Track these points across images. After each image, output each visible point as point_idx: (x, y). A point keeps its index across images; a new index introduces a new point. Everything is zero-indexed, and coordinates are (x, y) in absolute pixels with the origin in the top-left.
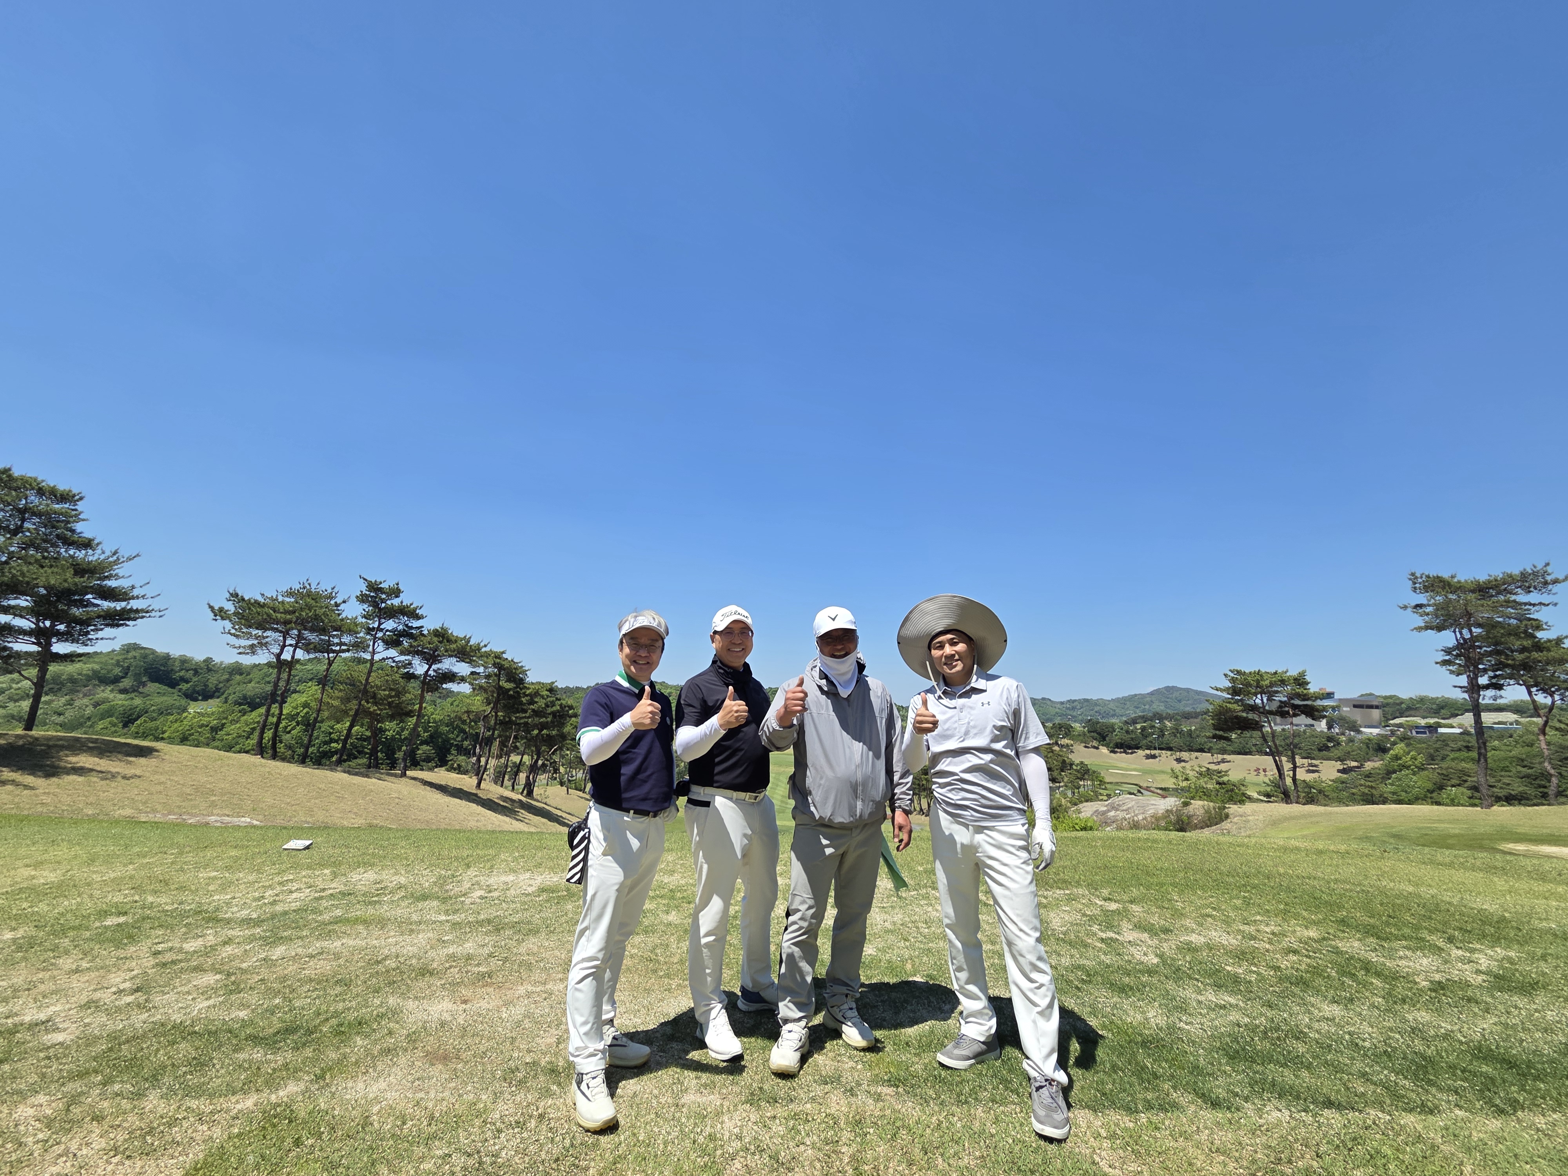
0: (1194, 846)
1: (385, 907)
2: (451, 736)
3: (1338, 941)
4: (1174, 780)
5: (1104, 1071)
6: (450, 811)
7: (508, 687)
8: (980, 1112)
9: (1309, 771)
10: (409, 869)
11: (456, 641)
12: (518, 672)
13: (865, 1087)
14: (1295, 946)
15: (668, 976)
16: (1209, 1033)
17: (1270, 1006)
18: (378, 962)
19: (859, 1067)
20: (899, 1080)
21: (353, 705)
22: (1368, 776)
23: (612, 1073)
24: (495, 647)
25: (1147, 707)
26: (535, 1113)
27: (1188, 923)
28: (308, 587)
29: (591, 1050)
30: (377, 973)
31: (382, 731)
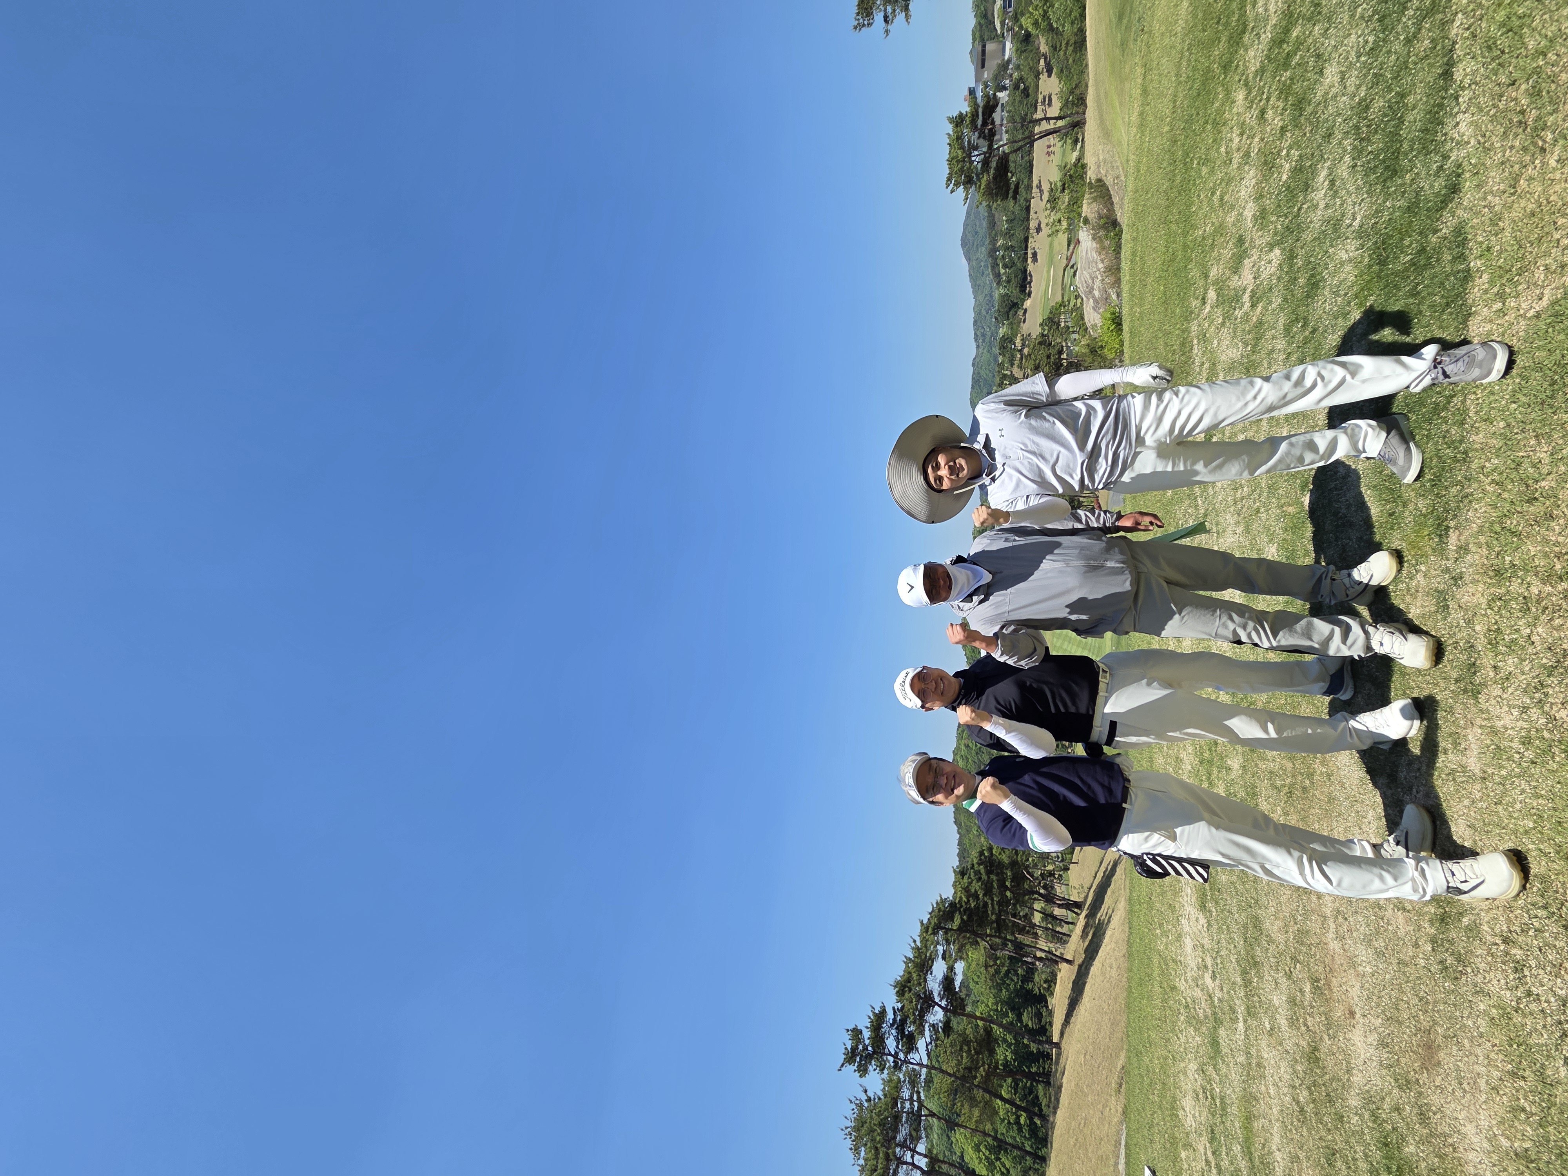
0: (1139, 215)
1: (1228, 1092)
2: (1012, 987)
3: (1249, 71)
4: (1060, 234)
5: (1419, 305)
6: (1100, 997)
7: (959, 920)
8: (1478, 439)
9: (1050, 104)
10: (1178, 1056)
11: (909, 973)
12: (943, 908)
13: (1449, 564)
14: (1255, 113)
15: (1310, 775)
16: (1365, 196)
17: (1330, 135)
18: (1302, 1110)
19: (1423, 568)
20: (1439, 525)
21: (979, 1094)
22: (1054, 48)
23: (1443, 850)
24: (916, 931)
25: (982, 264)
26: (1502, 948)
27: (1230, 219)
28: (849, 1129)
29: (1416, 874)
30: (1316, 1114)
31: (1006, 1064)
